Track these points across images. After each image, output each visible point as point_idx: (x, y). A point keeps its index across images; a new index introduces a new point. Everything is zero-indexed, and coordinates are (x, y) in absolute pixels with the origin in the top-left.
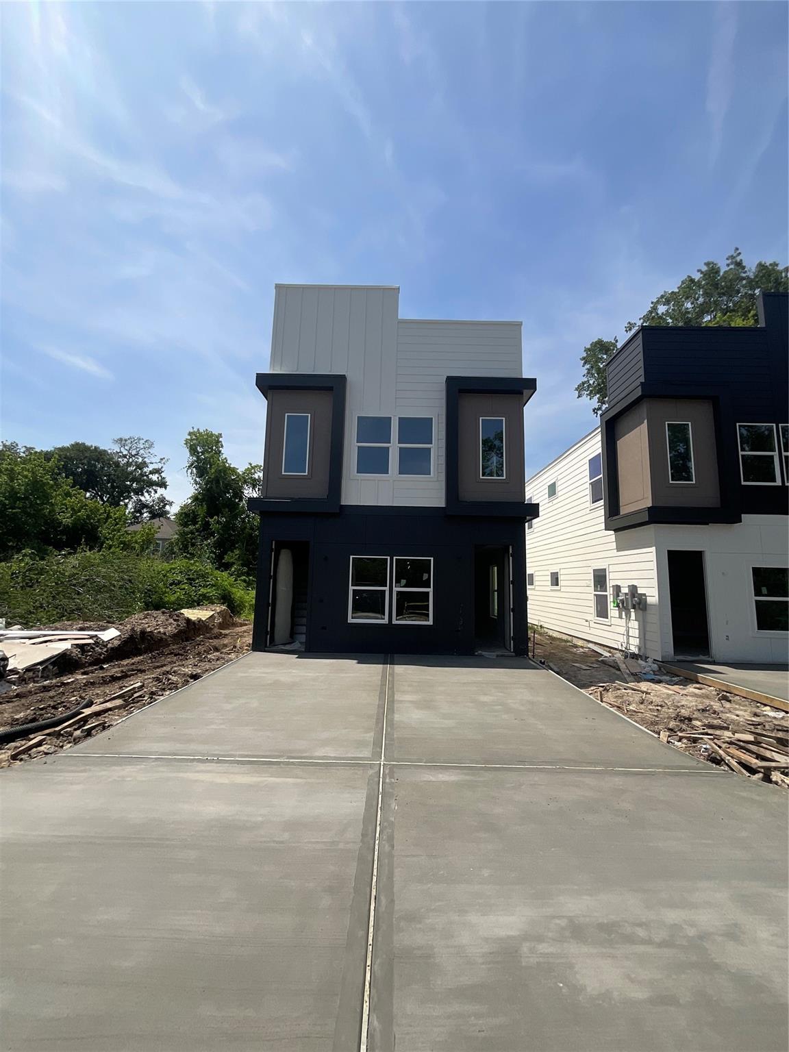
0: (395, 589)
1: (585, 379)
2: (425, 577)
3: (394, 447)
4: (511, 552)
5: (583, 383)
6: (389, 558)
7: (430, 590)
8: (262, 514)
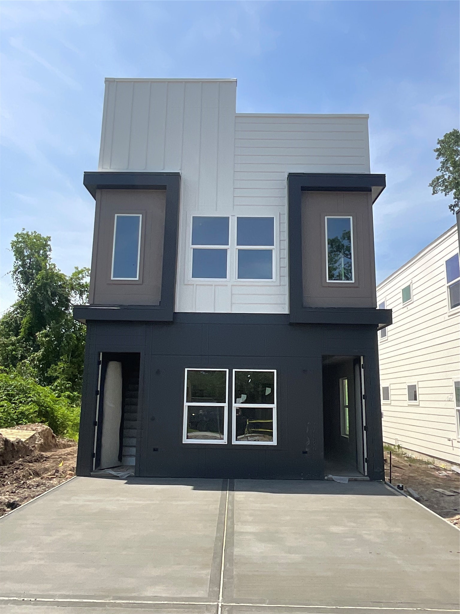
1: (440, 174)
2: (268, 391)
3: (233, 249)
4: (362, 363)
5: (438, 179)
6: (227, 370)
7: (274, 406)
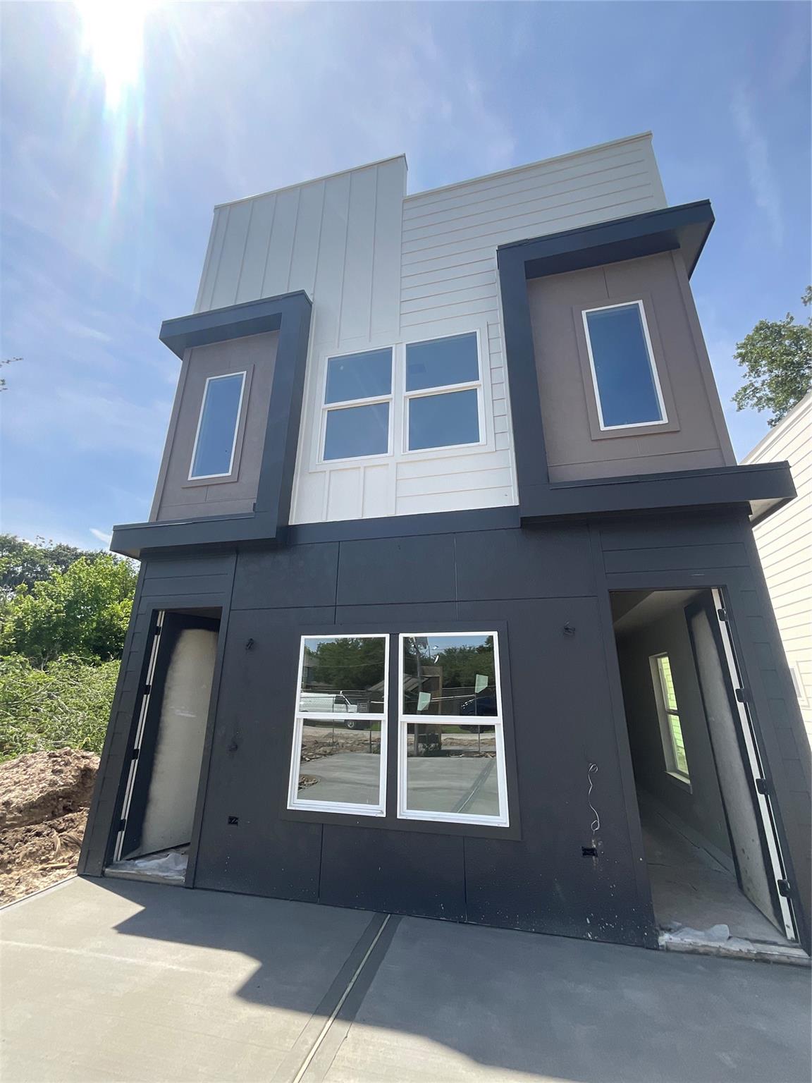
0: (404, 719)
2: (481, 683)
3: (399, 400)
6: (387, 636)
7: (497, 721)
8: (145, 556)
